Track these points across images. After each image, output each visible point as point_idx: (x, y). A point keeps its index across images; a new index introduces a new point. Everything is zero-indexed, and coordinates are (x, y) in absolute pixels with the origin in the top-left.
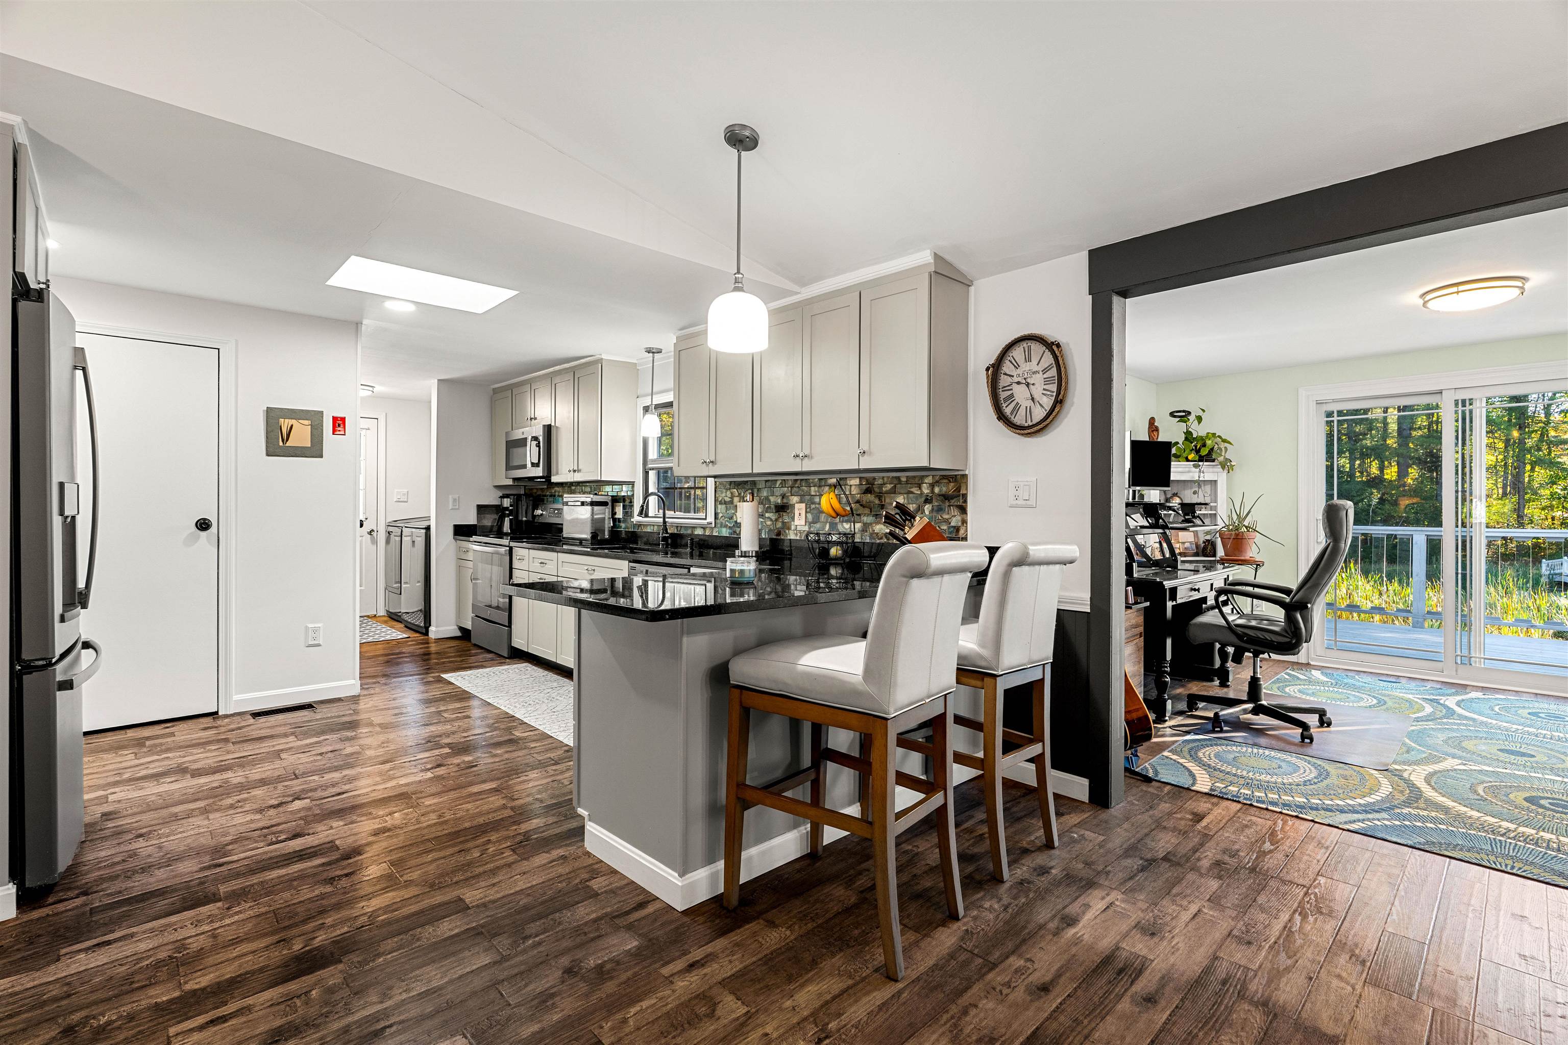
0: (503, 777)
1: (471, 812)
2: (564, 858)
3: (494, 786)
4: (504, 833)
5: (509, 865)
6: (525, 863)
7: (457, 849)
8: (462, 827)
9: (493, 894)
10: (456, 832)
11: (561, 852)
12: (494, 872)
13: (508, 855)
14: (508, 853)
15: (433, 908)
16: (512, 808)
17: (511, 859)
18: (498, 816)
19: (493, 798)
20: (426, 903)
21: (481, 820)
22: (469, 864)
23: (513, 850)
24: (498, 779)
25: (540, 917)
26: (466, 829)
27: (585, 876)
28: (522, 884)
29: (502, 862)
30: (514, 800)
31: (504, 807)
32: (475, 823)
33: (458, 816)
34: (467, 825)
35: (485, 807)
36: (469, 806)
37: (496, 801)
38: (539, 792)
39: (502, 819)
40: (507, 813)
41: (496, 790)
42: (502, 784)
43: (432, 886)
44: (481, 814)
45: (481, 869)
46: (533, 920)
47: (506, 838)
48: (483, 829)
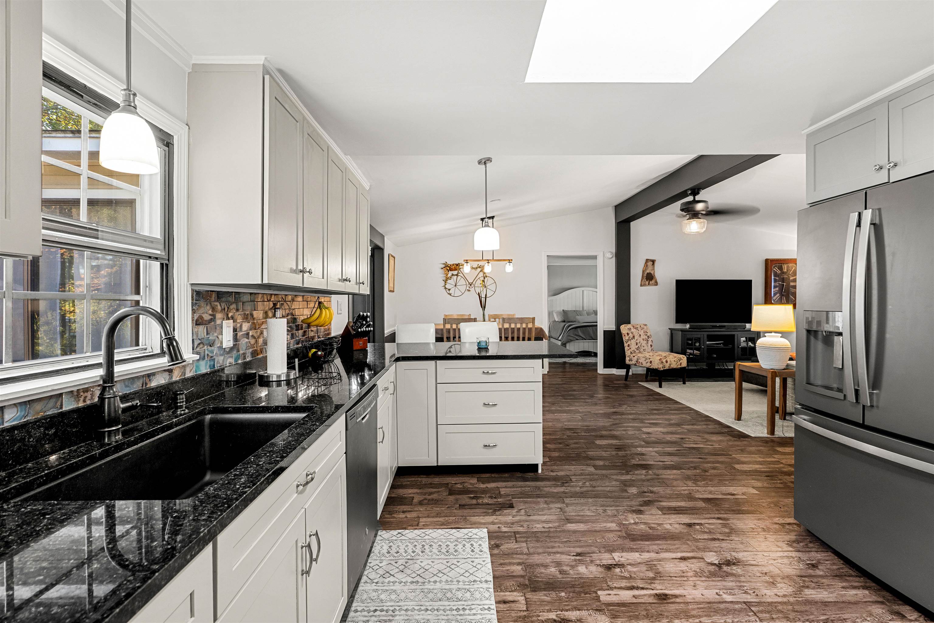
0: (560, 532)
1: (587, 508)
2: (552, 471)
3: (569, 525)
4: (573, 489)
5: (575, 475)
6: (568, 474)
7: (596, 489)
8: (593, 499)
9: (584, 467)
10: (597, 497)
11: (552, 474)
12: (581, 474)
13: (574, 478)
14: (574, 480)
15: (606, 470)
16: (564, 502)
17: (573, 477)
18: (573, 500)
19: (572, 514)
20: (609, 472)
21: (582, 501)
22: (591, 480)
23: (571, 480)
24: (564, 531)
25: (570, 457)
26: (591, 498)
27: (548, 463)
28: (572, 468)
29: (577, 477)
30: (560, 508)
31: (567, 505)
32: (586, 500)
33: (595, 508)
34: (590, 500)
35: (578, 508)
36: (588, 513)
37: (571, 511)
38: (543, 509)
39: (571, 497)
40: (567, 500)
41: (569, 521)
42: (563, 525)
43: (607, 477)
44: (582, 504)
45: (586, 477)
46: (572, 457)
47: (572, 486)
48: (582, 495)
